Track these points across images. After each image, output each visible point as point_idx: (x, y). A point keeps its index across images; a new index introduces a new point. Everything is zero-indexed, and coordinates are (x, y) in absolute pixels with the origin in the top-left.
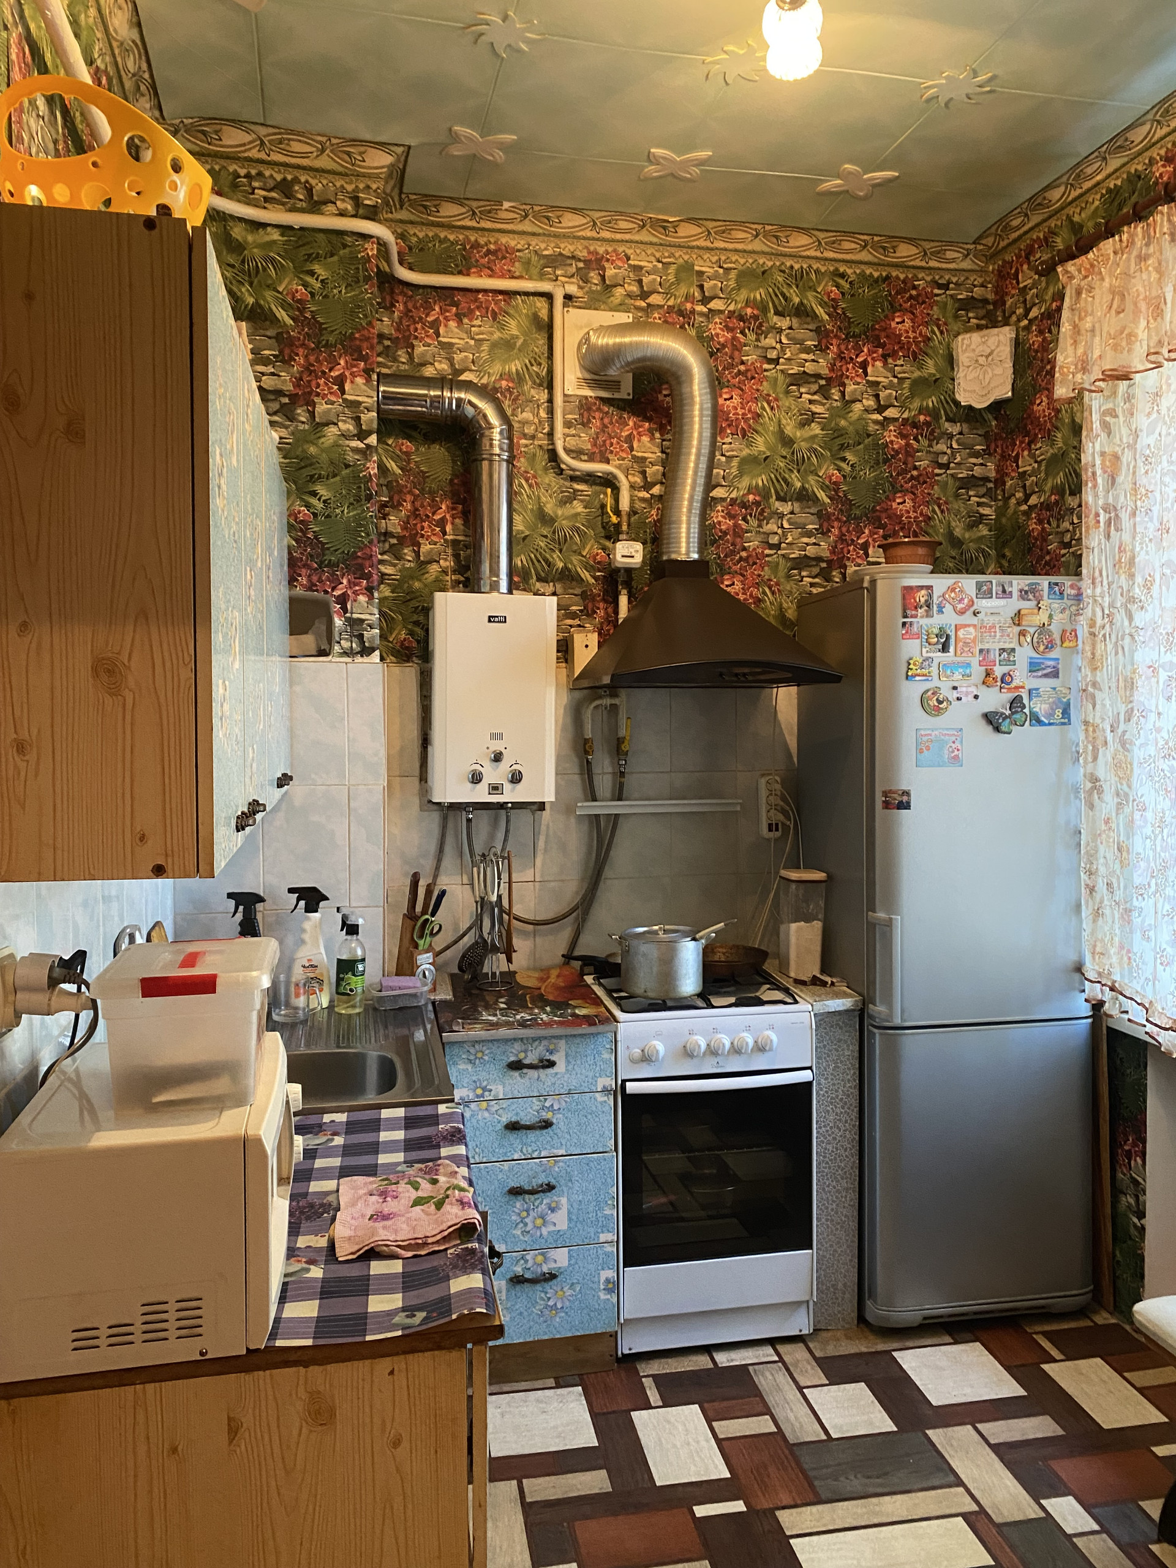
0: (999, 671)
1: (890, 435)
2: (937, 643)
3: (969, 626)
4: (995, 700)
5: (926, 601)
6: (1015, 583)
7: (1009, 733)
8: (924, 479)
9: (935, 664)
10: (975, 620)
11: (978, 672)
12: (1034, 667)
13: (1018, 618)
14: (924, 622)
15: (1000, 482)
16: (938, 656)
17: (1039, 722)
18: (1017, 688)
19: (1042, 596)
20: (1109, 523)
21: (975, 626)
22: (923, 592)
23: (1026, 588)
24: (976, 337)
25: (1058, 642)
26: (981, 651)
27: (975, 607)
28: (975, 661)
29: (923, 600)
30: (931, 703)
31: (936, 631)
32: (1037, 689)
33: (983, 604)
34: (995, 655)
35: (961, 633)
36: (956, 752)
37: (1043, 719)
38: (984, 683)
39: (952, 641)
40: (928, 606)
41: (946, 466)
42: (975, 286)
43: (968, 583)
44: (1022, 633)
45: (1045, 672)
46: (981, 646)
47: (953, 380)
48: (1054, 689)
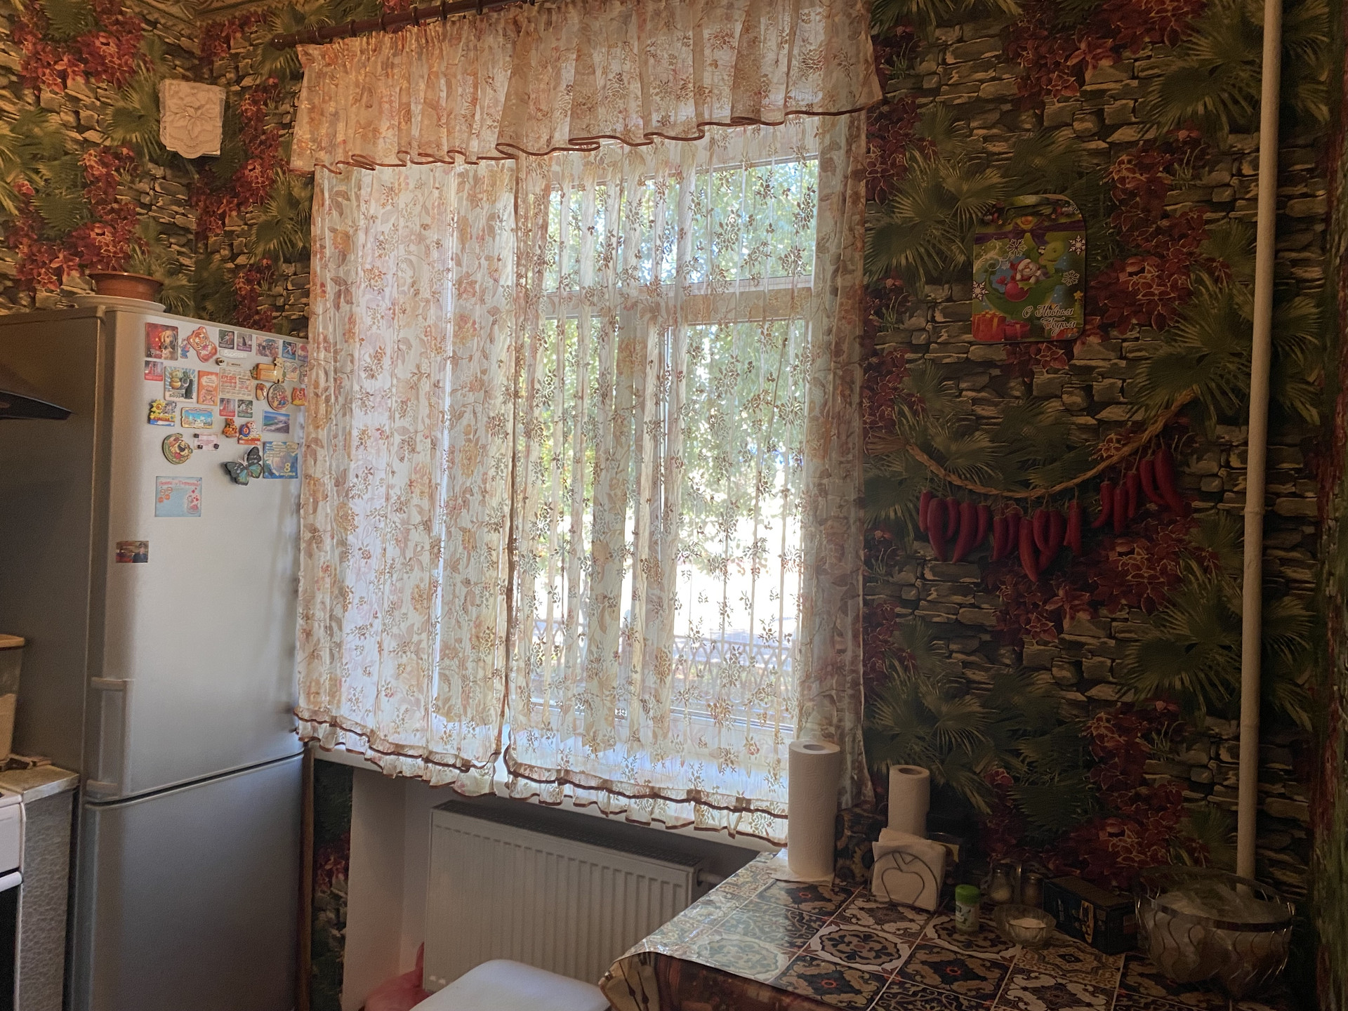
0: (238, 422)
1: (90, 159)
2: (181, 388)
3: (212, 374)
4: (232, 450)
5: (171, 342)
6: (254, 337)
7: (246, 484)
8: (123, 214)
9: (177, 410)
10: (216, 369)
11: (218, 421)
12: (268, 421)
13: (256, 371)
14: (169, 364)
15: (202, 235)
16: (182, 402)
17: (272, 475)
18: (254, 440)
19: (277, 354)
20: (339, 294)
21: (217, 374)
22: (168, 333)
23: (264, 344)
24: (185, 87)
25: (290, 400)
26: (222, 400)
27: (218, 356)
28: (216, 409)
29: (168, 340)
30: (172, 449)
31: (180, 375)
32: (271, 443)
33: (225, 353)
34: (234, 406)
35: (204, 380)
36: (195, 502)
37: (274, 471)
38: (223, 432)
39: (195, 387)
40: (173, 348)
41: (148, 207)
42: (183, 35)
43: (213, 330)
44: (260, 387)
45: (278, 426)
46: (221, 396)
47: (158, 122)
48: (285, 443)
